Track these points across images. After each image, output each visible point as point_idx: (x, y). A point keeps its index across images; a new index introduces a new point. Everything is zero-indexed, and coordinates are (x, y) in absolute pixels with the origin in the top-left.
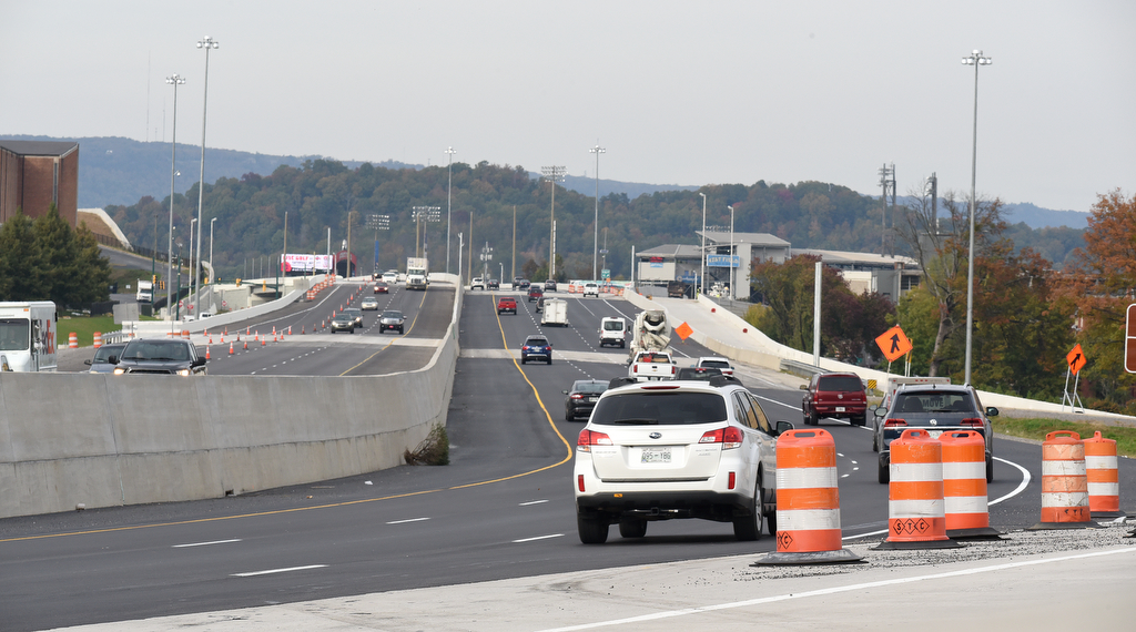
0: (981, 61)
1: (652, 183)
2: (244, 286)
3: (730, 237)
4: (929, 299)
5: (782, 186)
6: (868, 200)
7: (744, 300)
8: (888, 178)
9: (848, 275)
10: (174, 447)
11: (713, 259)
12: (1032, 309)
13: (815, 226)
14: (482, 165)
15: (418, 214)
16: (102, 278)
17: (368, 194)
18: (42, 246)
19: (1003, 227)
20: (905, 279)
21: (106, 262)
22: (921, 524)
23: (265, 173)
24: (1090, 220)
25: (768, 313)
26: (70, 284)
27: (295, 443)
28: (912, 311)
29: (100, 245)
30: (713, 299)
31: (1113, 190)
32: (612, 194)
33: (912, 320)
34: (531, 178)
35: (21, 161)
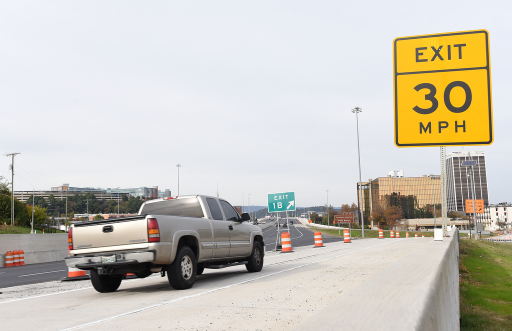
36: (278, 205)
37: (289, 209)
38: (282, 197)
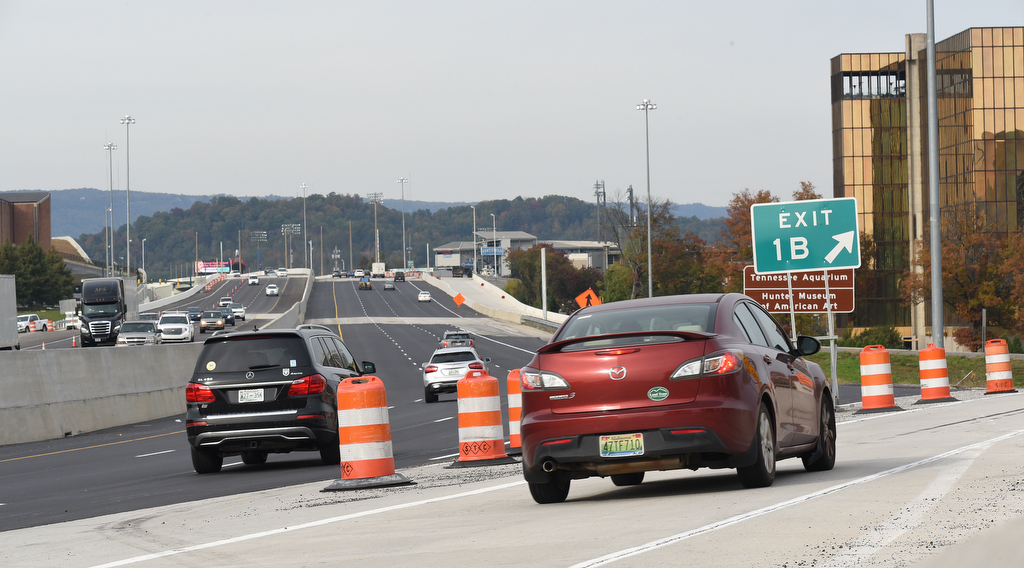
0: (649, 107)
1: (447, 201)
2: (168, 284)
3: (494, 235)
4: (625, 270)
5: (534, 199)
6: (590, 206)
7: (507, 277)
8: (600, 192)
9: (572, 257)
10: (20, 403)
11: (485, 250)
12: (695, 272)
13: (557, 225)
14: (332, 195)
15: (284, 230)
16: (67, 283)
17: (256, 218)
18: (24, 264)
19: (671, 218)
20: (610, 257)
21: (70, 272)
22: (484, 446)
23: (186, 208)
24: (729, 211)
25: (519, 285)
26: (45, 289)
27: (125, 395)
28: (615, 279)
29: (65, 260)
30: (483, 277)
31: (744, 190)
32: (419, 210)
33: (615, 284)
34: (365, 202)
35: (12, 206)
36: (794, 248)
37: (834, 264)
38: (808, 219)
